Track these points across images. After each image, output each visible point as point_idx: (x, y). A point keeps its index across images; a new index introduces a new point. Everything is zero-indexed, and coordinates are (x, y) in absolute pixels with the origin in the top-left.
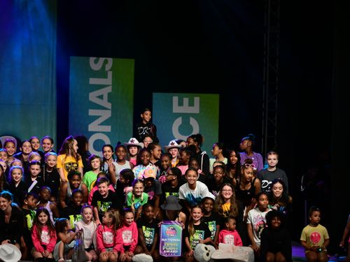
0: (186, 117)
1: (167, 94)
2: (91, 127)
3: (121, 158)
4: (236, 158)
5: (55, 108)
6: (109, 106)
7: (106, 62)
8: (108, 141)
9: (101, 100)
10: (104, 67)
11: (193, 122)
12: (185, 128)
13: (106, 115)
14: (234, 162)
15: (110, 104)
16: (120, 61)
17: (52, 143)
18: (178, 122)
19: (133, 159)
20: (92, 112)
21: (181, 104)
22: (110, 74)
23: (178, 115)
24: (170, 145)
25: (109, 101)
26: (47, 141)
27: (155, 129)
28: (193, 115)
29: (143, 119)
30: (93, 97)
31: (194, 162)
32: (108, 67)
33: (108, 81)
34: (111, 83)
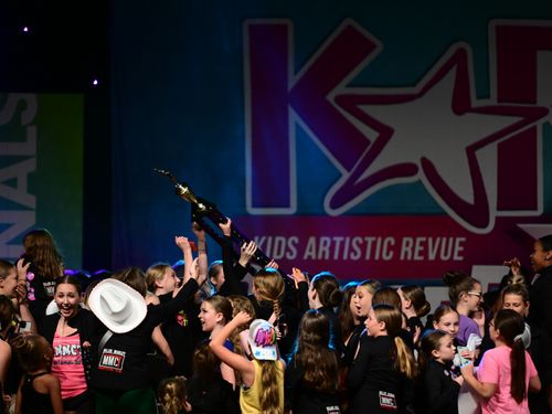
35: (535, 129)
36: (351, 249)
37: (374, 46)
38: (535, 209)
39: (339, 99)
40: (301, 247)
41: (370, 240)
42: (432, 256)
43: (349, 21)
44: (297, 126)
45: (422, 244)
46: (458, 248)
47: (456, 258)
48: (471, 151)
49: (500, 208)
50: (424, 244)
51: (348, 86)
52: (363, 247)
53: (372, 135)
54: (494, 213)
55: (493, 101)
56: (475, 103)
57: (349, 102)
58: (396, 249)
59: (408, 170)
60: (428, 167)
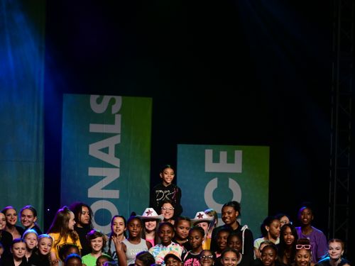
0: (223, 178)
1: (197, 146)
2: (93, 192)
3: (135, 234)
4: (292, 237)
6: (117, 162)
7: (112, 102)
8: (114, 210)
9: (105, 154)
10: (109, 108)
11: (233, 185)
12: (222, 194)
13: (113, 175)
14: (290, 242)
15: (118, 160)
16: (132, 99)
17: (35, 214)
18: (212, 185)
19: (150, 237)
20: (93, 172)
21: (216, 159)
22: (118, 118)
23: (212, 175)
24: (197, 218)
25: (116, 156)
26: (28, 212)
27: (179, 194)
28: (234, 176)
29: (163, 180)
30: (94, 150)
31: (235, 239)
32: (116, 108)
33: (116, 128)
34: (119, 132)
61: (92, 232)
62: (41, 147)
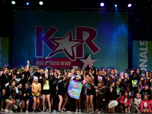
2: (140, 66)
5: (127, 59)
6: (147, 58)
7: (145, 42)
8: (146, 70)
9: (144, 56)
10: (145, 44)
13: (146, 61)
20: (140, 60)
22: (147, 47)
25: (147, 56)
30: (141, 55)
32: (146, 44)
33: (146, 49)
35: (82, 44)
36: (52, 63)
37: (56, 30)
38: (82, 57)
39: (50, 39)
40: (44, 63)
41: (55, 62)
42: (66, 65)
43: (52, 26)
44: (44, 43)
45: (64, 62)
46: (70, 63)
47: (69, 65)
48: (72, 47)
49: (77, 57)
50: (64, 63)
51: (52, 37)
52: (54, 63)
53: (56, 45)
54: (76, 58)
55: (76, 39)
56: (73, 40)
57: (52, 39)
58: (60, 63)
59: (62, 50)
60: (65, 50)
61: (141, 76)
62: (127, 54)
